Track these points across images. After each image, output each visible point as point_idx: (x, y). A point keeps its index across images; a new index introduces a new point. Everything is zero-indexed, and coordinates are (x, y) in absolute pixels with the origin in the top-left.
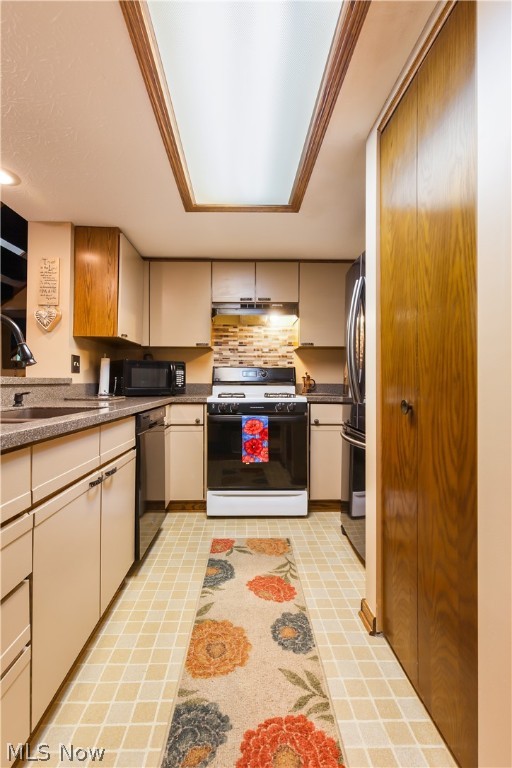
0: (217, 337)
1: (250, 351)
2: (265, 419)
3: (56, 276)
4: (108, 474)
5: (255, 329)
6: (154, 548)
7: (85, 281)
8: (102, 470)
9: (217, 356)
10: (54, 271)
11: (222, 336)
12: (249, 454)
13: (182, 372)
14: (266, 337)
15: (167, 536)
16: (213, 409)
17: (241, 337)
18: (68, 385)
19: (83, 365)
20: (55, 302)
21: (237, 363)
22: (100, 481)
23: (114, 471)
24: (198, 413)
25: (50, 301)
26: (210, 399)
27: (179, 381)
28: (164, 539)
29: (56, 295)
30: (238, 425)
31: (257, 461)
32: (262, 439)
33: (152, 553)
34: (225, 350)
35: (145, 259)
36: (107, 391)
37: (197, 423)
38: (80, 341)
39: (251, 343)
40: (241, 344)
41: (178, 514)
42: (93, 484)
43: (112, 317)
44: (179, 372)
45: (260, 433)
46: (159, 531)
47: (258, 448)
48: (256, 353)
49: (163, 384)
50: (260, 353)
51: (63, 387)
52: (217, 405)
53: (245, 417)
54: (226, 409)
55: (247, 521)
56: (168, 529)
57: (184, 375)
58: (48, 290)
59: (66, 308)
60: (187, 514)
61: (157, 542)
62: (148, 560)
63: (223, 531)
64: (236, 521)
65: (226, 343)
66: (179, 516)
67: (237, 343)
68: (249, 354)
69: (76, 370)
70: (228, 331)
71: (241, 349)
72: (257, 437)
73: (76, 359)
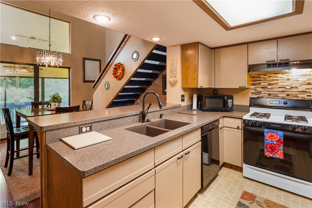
0: (253, 81)
1: (276, 88)
2: (281, 133)
3: (175, 66)
4: (186, 154)
5: (280, 75)
6: (213, 184)
7: (186, 66)
8: (184, 152)
9: (253, 91)
10: (175, 64)
11: (256, 80)
12: (269, 151)
13: (231, 101)
14: (288, 80)
15: (219, 180)
16: (246, 123)
17: (269, 81)
18: (180, 107)
19: (186, 98)
20: (175, 75)
21: (267, 95)
22: (182, 156)
23: (189, 152)
24: (239, 123)
25: (174, 75)
26: (245, 117)
27: (230, 105)
28: (218, 180)
29: (175, 73)
30: (262, 134)
31: (274, 156)
32: (279, 145)
33: (211, 185)
34: (258, 87)
35: (212, 48)
36: (196, 108)
37: (238, 128)
38: (184, 89)
39: (277, 84)
40: (269, 84)
41: (228, 169)
42: (178, 159)
43: (196, 79)
44: (230, 101)
45: (278, 141)
46: (217, 176)
47: (275, 149)
48: (280, 90)
49: (221, 106)
50: (284, 89)
51: (178, 108)
52: (249, 121)
53: (266, 130)
54: (254, 124)
55: (268, 187)
56: (221, 176)
57: (233, 102)
58: (173, 71)
59: (179, 77)
60: (233, 171)
61: (215, 181)
62: (209, 188)
63: (251, 188)
64: (261, 185)
65: (259, 84)
66: (228, 171)
67: (267, 84)
68: (276, 89)
69: (183, 100)
70: (260, 77)
71: (269, 87)
72: (275, 143)
73: (183, 96)
